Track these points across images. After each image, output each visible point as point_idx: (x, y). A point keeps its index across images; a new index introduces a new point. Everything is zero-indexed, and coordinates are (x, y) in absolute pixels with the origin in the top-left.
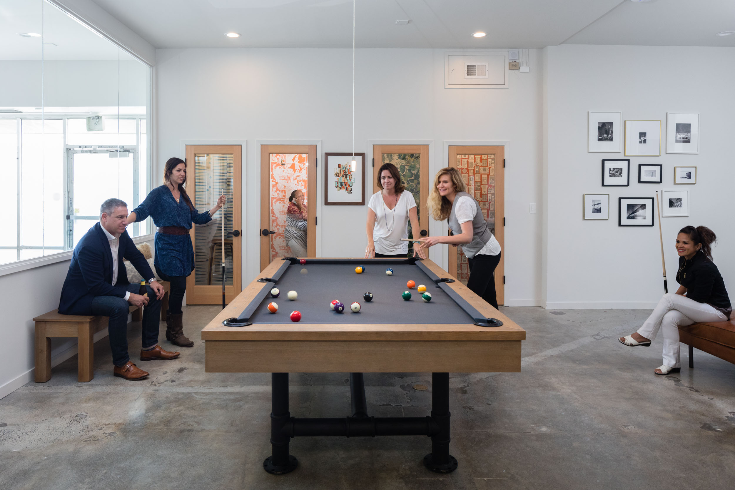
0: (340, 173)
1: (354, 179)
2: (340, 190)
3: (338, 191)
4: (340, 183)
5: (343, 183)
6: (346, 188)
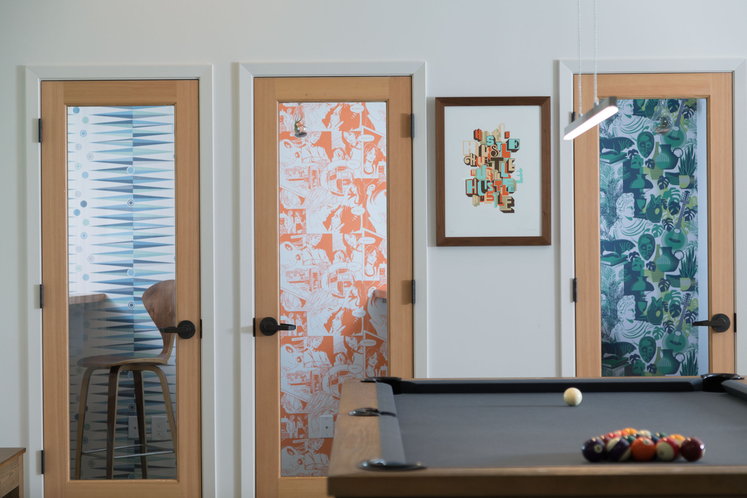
1: (521, 170)
2: (481, 203)
3: (476, 205)
4: (479, 184)
5: (490, 184)
6: (496, 199)
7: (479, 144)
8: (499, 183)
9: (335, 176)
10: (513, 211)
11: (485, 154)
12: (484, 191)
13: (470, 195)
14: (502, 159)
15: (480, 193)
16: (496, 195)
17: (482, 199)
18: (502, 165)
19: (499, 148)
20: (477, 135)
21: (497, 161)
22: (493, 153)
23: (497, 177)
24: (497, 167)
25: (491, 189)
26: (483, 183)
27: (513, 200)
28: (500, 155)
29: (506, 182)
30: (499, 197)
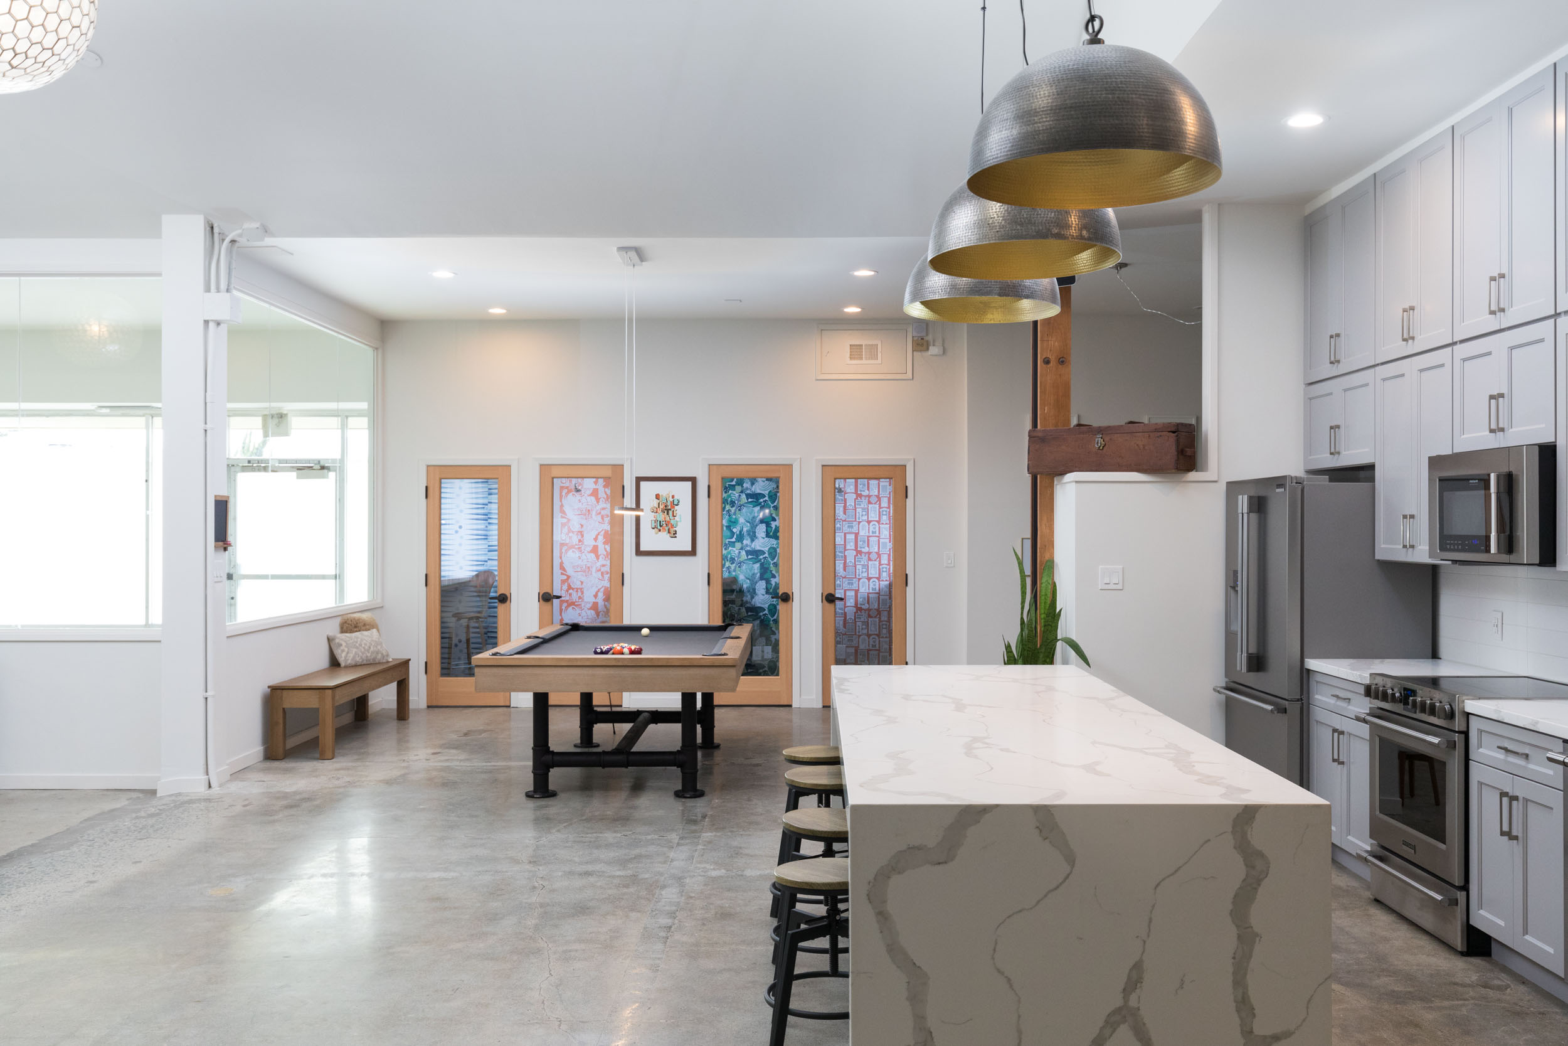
0: (659, 507)
1: (680, 515)
2: (659, 533)
3: (657, 533)
4: (658, 522)
5: (664, 523)
6: (667, 531)
7: (658, 501)
8: (669, 522)
9: (600, 513)
10: (676, 537)
11: (661, 507)
12: (661, 526)
13: (653, 528)
14: (670, 509)
15: (659, 527)
16: (667, 528)
17: (660, 530)
18: (671, 512)
19: (669, 503)
20: (657, 497)
21: (668, 510)
22: (666, 506)
23: (668, 519)
24: (668, 514)
25: (665, 525)
26: (660, 522)
27: (676, 531)
28: (669, 507)
29: (672, 522)
30: (669, 529)
